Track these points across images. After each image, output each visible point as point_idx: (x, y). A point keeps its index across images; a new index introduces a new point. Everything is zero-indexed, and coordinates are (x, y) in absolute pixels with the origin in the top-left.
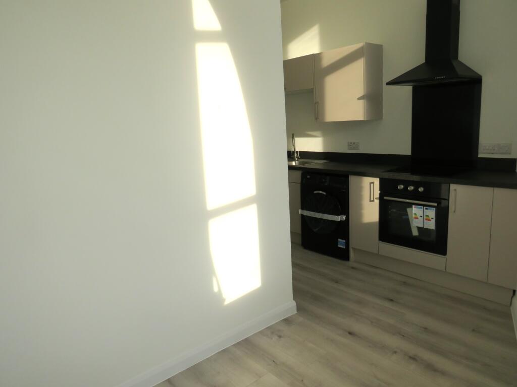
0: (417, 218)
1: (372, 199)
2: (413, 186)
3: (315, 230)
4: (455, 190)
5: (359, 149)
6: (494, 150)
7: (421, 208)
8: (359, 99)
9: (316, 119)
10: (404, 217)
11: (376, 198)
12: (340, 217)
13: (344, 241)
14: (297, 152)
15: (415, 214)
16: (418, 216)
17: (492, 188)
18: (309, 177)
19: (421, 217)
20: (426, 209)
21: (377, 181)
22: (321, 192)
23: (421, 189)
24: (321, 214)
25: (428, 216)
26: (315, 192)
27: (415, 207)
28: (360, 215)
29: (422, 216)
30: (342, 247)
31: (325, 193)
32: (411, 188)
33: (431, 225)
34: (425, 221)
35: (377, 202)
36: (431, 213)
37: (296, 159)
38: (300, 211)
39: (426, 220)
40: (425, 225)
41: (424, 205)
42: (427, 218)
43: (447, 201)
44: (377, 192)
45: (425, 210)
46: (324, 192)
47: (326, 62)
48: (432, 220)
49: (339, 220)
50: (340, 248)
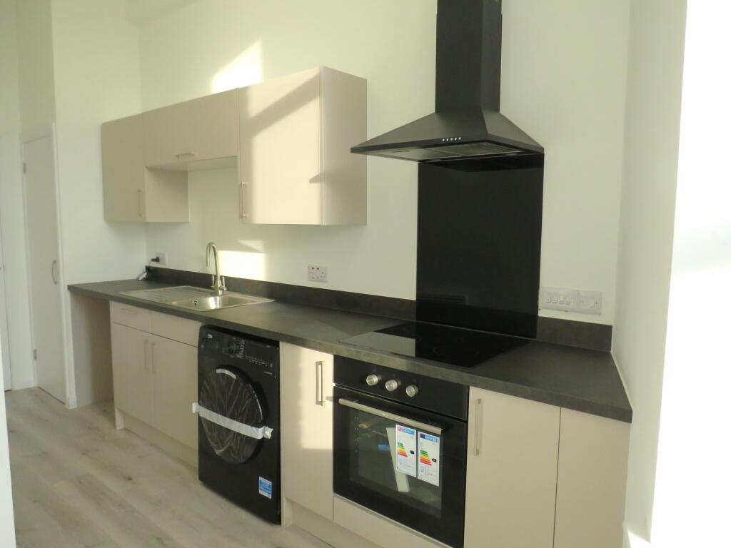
0: (404, 455)
1: (320, 400)
2: (396, 379)
3: (218, 452)
4: (479, 401)
5: (326, 282)
6: (568, 303)
7: (413, 433)
8: (313, 180)
9: (241, 217)
10: (381, 447)
11: (327, 398)
12: (261, 430)
13: (270, 483)
14: (221, 277)
15: (401, 445)
16: (407, 450)
17: (558, 408)
18: (210, 336)
19: (412, 452)
20: (423, 436)
21: (328, 360)
22: (227, 372)
23: (411, 391)
24: (228, 420)
25: (424, 453)
26: (219, 371)
27: (400, 429)
28: (297, 432)
29: (415, 451)
30: (265, 494)
31: (234, 376)
32: (392, 385)
33: (432, 475)
34: (420, 464)
35: (329, 406)
36: (432, 447)
37: (220, 292)
38: (195, 407)
39: (424, 461)
40: (420, 472)
41: (418, 429)
42: (424, 457)
43: (465, 424)
44: (329, 385)
45: (420, 440)
46: (234, 373)
47: (256, 106)
48: (432, 462)
49: (260, 437)
50: (262, 495)
